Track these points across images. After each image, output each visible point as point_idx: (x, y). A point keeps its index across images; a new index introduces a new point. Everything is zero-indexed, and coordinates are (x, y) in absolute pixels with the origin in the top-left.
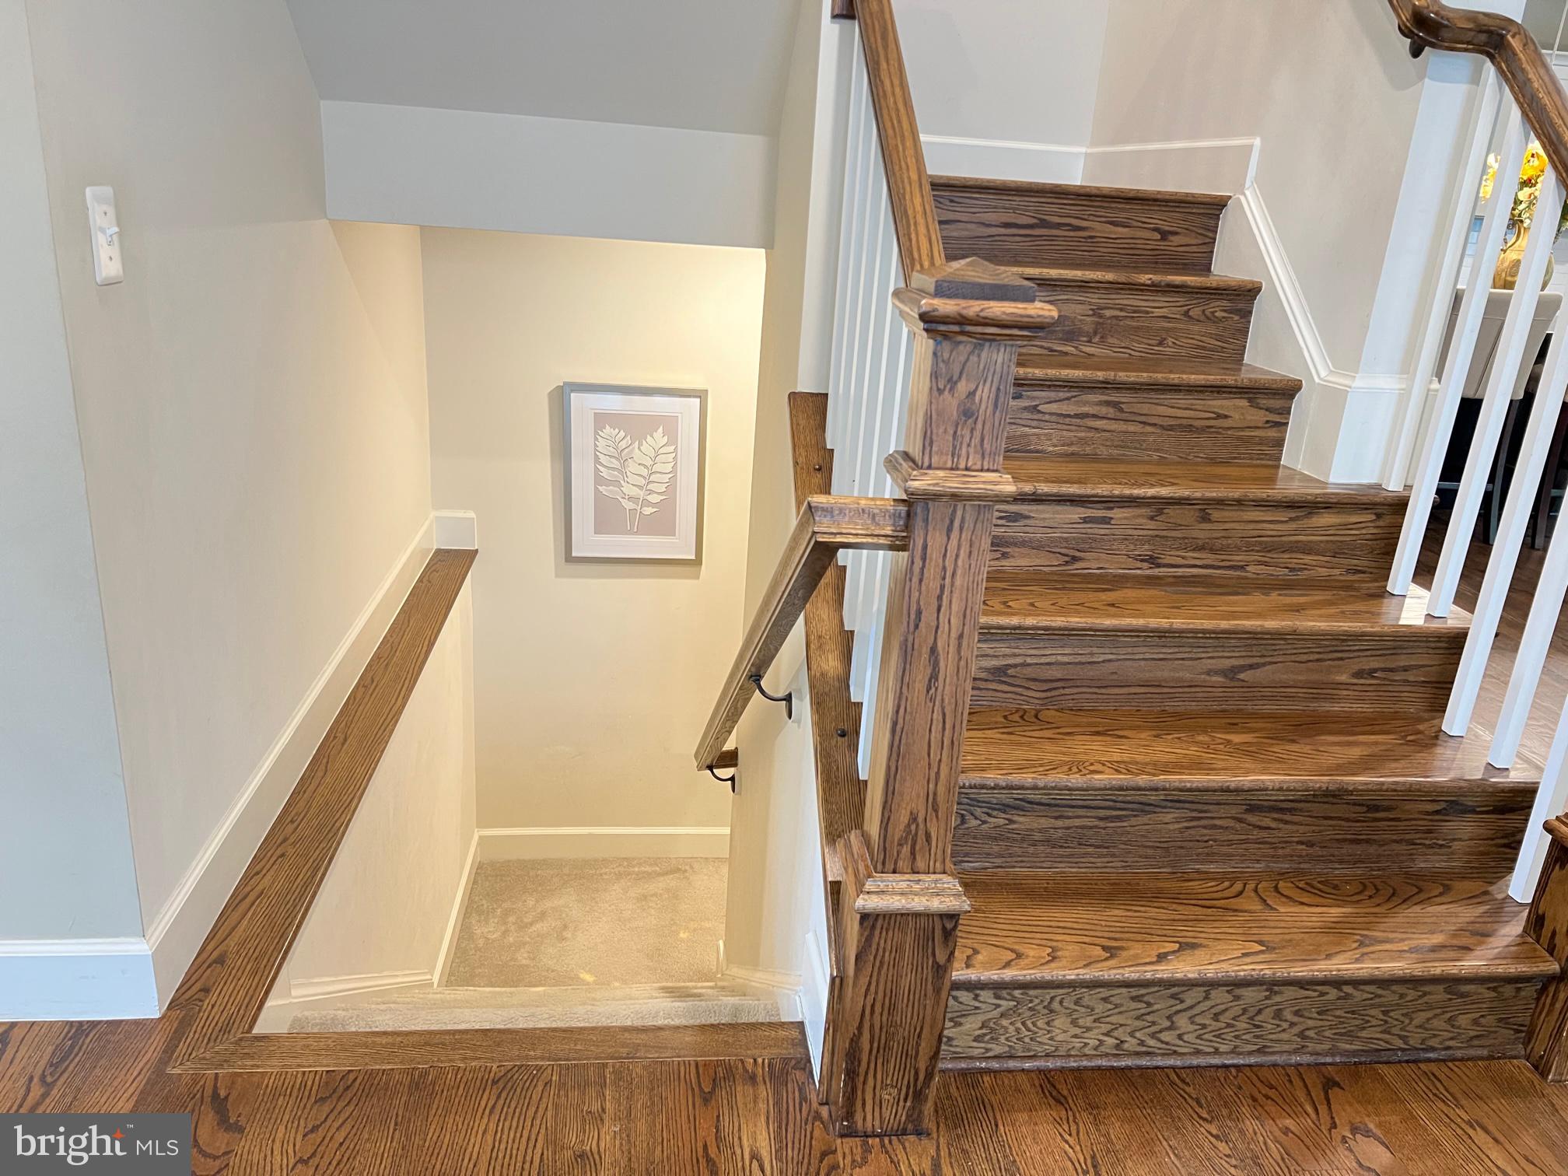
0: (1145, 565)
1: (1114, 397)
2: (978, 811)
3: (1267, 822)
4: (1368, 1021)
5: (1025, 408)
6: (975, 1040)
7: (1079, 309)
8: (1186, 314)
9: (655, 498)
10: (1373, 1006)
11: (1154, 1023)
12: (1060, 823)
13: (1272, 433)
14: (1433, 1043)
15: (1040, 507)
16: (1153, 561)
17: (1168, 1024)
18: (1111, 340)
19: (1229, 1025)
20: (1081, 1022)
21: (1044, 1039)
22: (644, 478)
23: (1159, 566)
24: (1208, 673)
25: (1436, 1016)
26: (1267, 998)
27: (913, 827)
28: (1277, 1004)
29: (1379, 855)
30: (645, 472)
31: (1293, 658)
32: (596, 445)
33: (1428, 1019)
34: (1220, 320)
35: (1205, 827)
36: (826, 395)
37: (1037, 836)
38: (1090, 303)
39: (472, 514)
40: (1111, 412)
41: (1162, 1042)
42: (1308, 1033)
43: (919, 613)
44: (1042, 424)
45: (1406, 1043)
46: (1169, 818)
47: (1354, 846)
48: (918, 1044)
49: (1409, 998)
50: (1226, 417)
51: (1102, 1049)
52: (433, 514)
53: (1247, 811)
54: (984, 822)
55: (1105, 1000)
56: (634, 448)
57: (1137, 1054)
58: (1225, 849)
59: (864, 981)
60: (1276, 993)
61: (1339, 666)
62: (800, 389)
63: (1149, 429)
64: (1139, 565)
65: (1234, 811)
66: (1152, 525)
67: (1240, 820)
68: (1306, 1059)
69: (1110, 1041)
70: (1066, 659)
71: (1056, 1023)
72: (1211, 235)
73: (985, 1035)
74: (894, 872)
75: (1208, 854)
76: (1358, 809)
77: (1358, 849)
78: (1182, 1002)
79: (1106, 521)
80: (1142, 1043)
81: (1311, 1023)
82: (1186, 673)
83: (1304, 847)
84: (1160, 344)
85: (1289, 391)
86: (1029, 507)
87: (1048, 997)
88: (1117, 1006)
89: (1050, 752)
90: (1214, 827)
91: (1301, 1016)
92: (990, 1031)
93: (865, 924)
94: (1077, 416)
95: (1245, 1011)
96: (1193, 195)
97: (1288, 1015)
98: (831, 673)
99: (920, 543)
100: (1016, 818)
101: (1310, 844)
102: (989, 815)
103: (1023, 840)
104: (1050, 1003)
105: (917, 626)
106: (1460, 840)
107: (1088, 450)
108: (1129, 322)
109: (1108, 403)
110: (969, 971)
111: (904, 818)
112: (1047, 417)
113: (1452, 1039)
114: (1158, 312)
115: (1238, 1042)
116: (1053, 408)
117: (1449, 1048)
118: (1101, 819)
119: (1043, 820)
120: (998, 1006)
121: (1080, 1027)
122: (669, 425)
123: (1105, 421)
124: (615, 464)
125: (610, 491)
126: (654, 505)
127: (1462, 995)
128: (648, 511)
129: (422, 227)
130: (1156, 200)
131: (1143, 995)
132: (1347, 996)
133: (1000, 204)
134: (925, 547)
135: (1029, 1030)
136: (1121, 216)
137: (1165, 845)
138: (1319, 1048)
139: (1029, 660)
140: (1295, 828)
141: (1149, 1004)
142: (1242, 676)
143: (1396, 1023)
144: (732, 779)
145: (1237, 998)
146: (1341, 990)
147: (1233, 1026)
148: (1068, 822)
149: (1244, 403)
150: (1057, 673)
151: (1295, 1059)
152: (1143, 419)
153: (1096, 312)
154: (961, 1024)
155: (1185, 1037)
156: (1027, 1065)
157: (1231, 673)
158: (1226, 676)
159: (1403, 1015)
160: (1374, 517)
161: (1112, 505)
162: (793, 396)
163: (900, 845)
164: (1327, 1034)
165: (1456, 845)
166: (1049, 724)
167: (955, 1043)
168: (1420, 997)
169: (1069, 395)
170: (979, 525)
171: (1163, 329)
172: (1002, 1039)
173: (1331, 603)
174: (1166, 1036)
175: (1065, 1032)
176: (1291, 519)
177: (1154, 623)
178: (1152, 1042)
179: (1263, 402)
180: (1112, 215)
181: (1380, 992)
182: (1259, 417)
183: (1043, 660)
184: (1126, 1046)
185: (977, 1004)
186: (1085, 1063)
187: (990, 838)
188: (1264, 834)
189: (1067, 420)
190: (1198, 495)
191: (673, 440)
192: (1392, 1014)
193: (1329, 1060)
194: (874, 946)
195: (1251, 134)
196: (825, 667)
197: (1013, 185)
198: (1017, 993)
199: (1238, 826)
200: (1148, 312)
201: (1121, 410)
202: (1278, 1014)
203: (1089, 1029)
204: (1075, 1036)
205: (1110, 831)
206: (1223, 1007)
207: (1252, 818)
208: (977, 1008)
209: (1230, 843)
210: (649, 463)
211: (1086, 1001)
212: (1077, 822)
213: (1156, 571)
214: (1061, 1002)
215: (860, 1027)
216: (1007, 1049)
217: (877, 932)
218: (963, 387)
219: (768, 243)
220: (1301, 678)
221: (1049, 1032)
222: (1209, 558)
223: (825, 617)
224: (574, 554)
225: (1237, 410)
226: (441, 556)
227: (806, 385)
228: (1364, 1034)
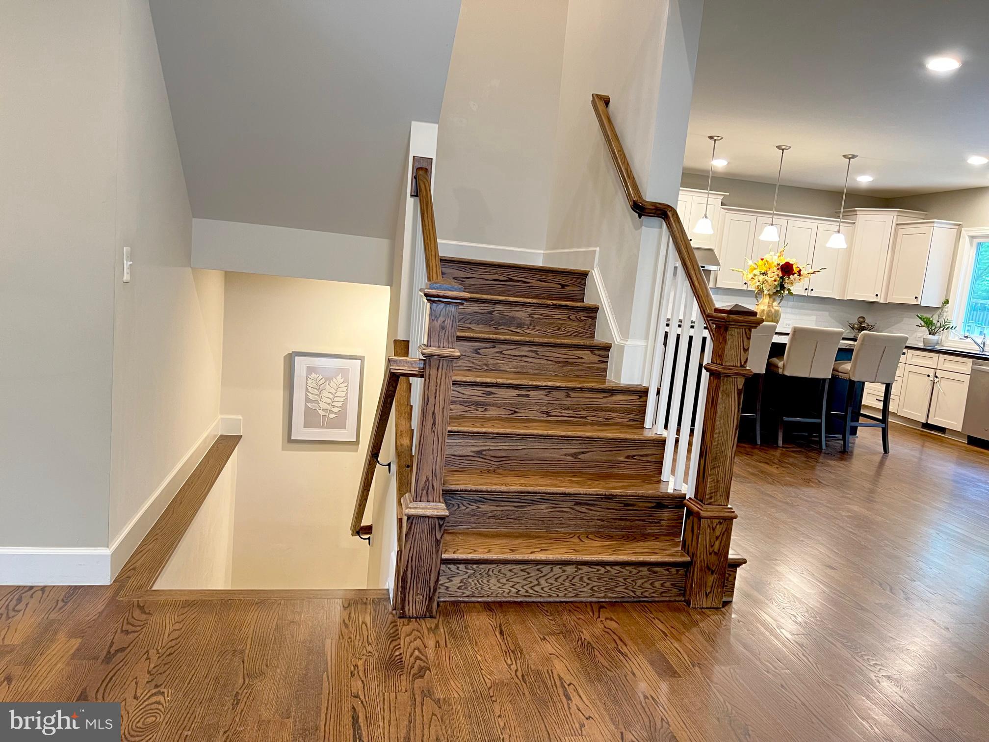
0: (545, 415)
1: (535, 348)
2: (465, 503)
3: (584, 510)
4: (618, 584)
5: (497, 352)
6: (458, 588)
7: (523, 314)
8: (569, 318)
9: (336, 410)
10: (619, 577)
11: (531, 582)
12: (498, 508)
13: (602, 366)
14: (646, 594)
15: (500, 390)
16: (548, 414)
17: (536, 583)
18: (537, 328)
19: (562, 584)
20: (501, 581)
21: (486, 589)
22: (331, 399)
23: (551, 416)
24: (565, 455)
25: (646, 582)
26: (576, 571)
27: (427, 483)
28: (581, 574)
29: (631, 526)
30: (331, 396)
31: (600, 449)
32: (307, 383)
33: (643, 583)
34: (583, 320)
35: (558, 511)
36: (409, 341)
37: (490, 514)
38: (528, 312)
39: (240, 417)
40: (533, 355)
41: (535, 591)
42: (594, 588)
43: (428, 399)
44: (505, 359)
45: (635, 594)
46: (543, 507)
47: (621, 522)
48: (430, 575)
49: (633, 573)
50: (582, 358)
51: (511, 594)
52: (220, 417)
53: (575, 504)
54: (467, 508)
55: (510, 570)
56: (326, 385)
57: (525, 596)
58: (568, 522)
59: (408, 546)
60: (580, 569)
61: (619, 454)
62: (399, 338)
63: (550, 362)
64: (542, 415)
65: (570, 504)
66: (547, 398)
67: (573, 509)
68: (594, 600)
69: (514, 590)
70: (506, 448)
71: (491, 581)
72: (583, 287)
73: (462, 586)
74: (420, 501)
75: (561, 524)
76: (621, 505)
77: (623, 523)
78: (542, 572)
79: (527, 396)
80: (527, 591)
81: (595, 584)
82: (556, 455)
83: (600, 522)
84: (559, 330)
85: (607, 348)
86: (495, 389)
87: (487, 569)
88: (515, 574)
89: (495, 480)
90: (562, 511)
91: (591, 580)
92: (464, 585)
93: (409, 521)
94: (519, 356)
95: (568, 577)
96: (573, 270)
97: (585, 579)
98: (405, 445)
99: (428, 373)
100: (480, 506)
101: (603, 520)
102: (470, 505)
103: (484, 516)
104: (488, 571)
105: (427, 404)
106: (663, 520)
107: (525, 371)
108: (544, 320)
109: (532, 351)
110: (454, 555)
111: (424, 479)
112: (507, 356)
113: (654, 593)
114: (557, 317)
115: (566, 592)
116: (509, 352)
117: (653, 597)
118: (515, 507)
119: (492, 507)
120: (467, 573)
121: (501, 583)
122: (344, 372)
123: (531, 359)
124: (316, 392)
125: (314, 406)
126: (335, 413)
127: (655, 572)
128: (332, 416)
129: (226, 272)
130: (558, 271)
131: (526, 569)
132: (608, 571)
133: (492, 271)
134: (430, 375)
135: (480, 584)
136: (544, 278)
137: (542, 519)
138: (600, 595)
139: (491, 448)
140: (595, 513)
141: (529, 573)
142: (579, 457)
143: (629, 584)
144: (369, 539)
145: (564, 571)
146: (605, 568)
147: (564, 584)
148: (502, 508)
149: (589, 353)
150: (503, 454)
151: (589, 599)
152: (546, 358)
153: (530, 316)
154: (452, 581)
155: (545, 589)
156: (480, 600)
157: (575, 455)
158: (573, 457)
159: (632, 581)
160: (638, 397)
161: (529, 389)
162: (395, 341)
163: (422, 490)
164: (603, 589)
165: (663, 523)
166: (498, 473)
167: (450, 589)
168: (638, 573)
169: (515, 347)
170: (448, 367)
171: (559, 324)
172: (469, 588)
173: (619, 429)
174: (536, 588)
175: (495, 585)
176: (604, 397)
177: (541, 432)
178: (531, 591)
179: (596, 352)
180: (539, 277)
181: (621, 570)
182: (596, 359)
183: (497, 448)
184: (520, 593)
185: (459, 572)
186: (504, 599)
187: (470, 515)
188: (583, 515)
189: (515, 358)
190: (564, 385)
191: (346, 381)
192: (628, 580)
193: (603, 600)
194: (412, 531)
195: (596, 246)
196: (402, 442)
197: (497, 264)
198: (475, 566)
199: (572, 511)
200: (552, 317)
201: (537, 354)
202: (581, 579)
203: (505, 584)
204: (499, 587)
205: (519, 512)
206: (558, 575)
207: (577, 508)
208: (458, 573)
209: (569, 519)
210: (334, 391)
211: (503, 571)
212: (506, 508)
213: (549, 418)
214: (493, 571)
215: (407, 567)
216: (471, 593)
217: (413, 525)
218: (441, 319)
219: (390, 283)
220: (603, 458)
221: (488, 585)
222: (572, 413)
223: (404, 424)
224: (292, 438)
225: (587, 355)
226: (223, 438)
227: (401, 337)
228: (617, 589)
